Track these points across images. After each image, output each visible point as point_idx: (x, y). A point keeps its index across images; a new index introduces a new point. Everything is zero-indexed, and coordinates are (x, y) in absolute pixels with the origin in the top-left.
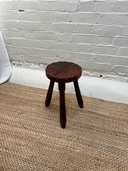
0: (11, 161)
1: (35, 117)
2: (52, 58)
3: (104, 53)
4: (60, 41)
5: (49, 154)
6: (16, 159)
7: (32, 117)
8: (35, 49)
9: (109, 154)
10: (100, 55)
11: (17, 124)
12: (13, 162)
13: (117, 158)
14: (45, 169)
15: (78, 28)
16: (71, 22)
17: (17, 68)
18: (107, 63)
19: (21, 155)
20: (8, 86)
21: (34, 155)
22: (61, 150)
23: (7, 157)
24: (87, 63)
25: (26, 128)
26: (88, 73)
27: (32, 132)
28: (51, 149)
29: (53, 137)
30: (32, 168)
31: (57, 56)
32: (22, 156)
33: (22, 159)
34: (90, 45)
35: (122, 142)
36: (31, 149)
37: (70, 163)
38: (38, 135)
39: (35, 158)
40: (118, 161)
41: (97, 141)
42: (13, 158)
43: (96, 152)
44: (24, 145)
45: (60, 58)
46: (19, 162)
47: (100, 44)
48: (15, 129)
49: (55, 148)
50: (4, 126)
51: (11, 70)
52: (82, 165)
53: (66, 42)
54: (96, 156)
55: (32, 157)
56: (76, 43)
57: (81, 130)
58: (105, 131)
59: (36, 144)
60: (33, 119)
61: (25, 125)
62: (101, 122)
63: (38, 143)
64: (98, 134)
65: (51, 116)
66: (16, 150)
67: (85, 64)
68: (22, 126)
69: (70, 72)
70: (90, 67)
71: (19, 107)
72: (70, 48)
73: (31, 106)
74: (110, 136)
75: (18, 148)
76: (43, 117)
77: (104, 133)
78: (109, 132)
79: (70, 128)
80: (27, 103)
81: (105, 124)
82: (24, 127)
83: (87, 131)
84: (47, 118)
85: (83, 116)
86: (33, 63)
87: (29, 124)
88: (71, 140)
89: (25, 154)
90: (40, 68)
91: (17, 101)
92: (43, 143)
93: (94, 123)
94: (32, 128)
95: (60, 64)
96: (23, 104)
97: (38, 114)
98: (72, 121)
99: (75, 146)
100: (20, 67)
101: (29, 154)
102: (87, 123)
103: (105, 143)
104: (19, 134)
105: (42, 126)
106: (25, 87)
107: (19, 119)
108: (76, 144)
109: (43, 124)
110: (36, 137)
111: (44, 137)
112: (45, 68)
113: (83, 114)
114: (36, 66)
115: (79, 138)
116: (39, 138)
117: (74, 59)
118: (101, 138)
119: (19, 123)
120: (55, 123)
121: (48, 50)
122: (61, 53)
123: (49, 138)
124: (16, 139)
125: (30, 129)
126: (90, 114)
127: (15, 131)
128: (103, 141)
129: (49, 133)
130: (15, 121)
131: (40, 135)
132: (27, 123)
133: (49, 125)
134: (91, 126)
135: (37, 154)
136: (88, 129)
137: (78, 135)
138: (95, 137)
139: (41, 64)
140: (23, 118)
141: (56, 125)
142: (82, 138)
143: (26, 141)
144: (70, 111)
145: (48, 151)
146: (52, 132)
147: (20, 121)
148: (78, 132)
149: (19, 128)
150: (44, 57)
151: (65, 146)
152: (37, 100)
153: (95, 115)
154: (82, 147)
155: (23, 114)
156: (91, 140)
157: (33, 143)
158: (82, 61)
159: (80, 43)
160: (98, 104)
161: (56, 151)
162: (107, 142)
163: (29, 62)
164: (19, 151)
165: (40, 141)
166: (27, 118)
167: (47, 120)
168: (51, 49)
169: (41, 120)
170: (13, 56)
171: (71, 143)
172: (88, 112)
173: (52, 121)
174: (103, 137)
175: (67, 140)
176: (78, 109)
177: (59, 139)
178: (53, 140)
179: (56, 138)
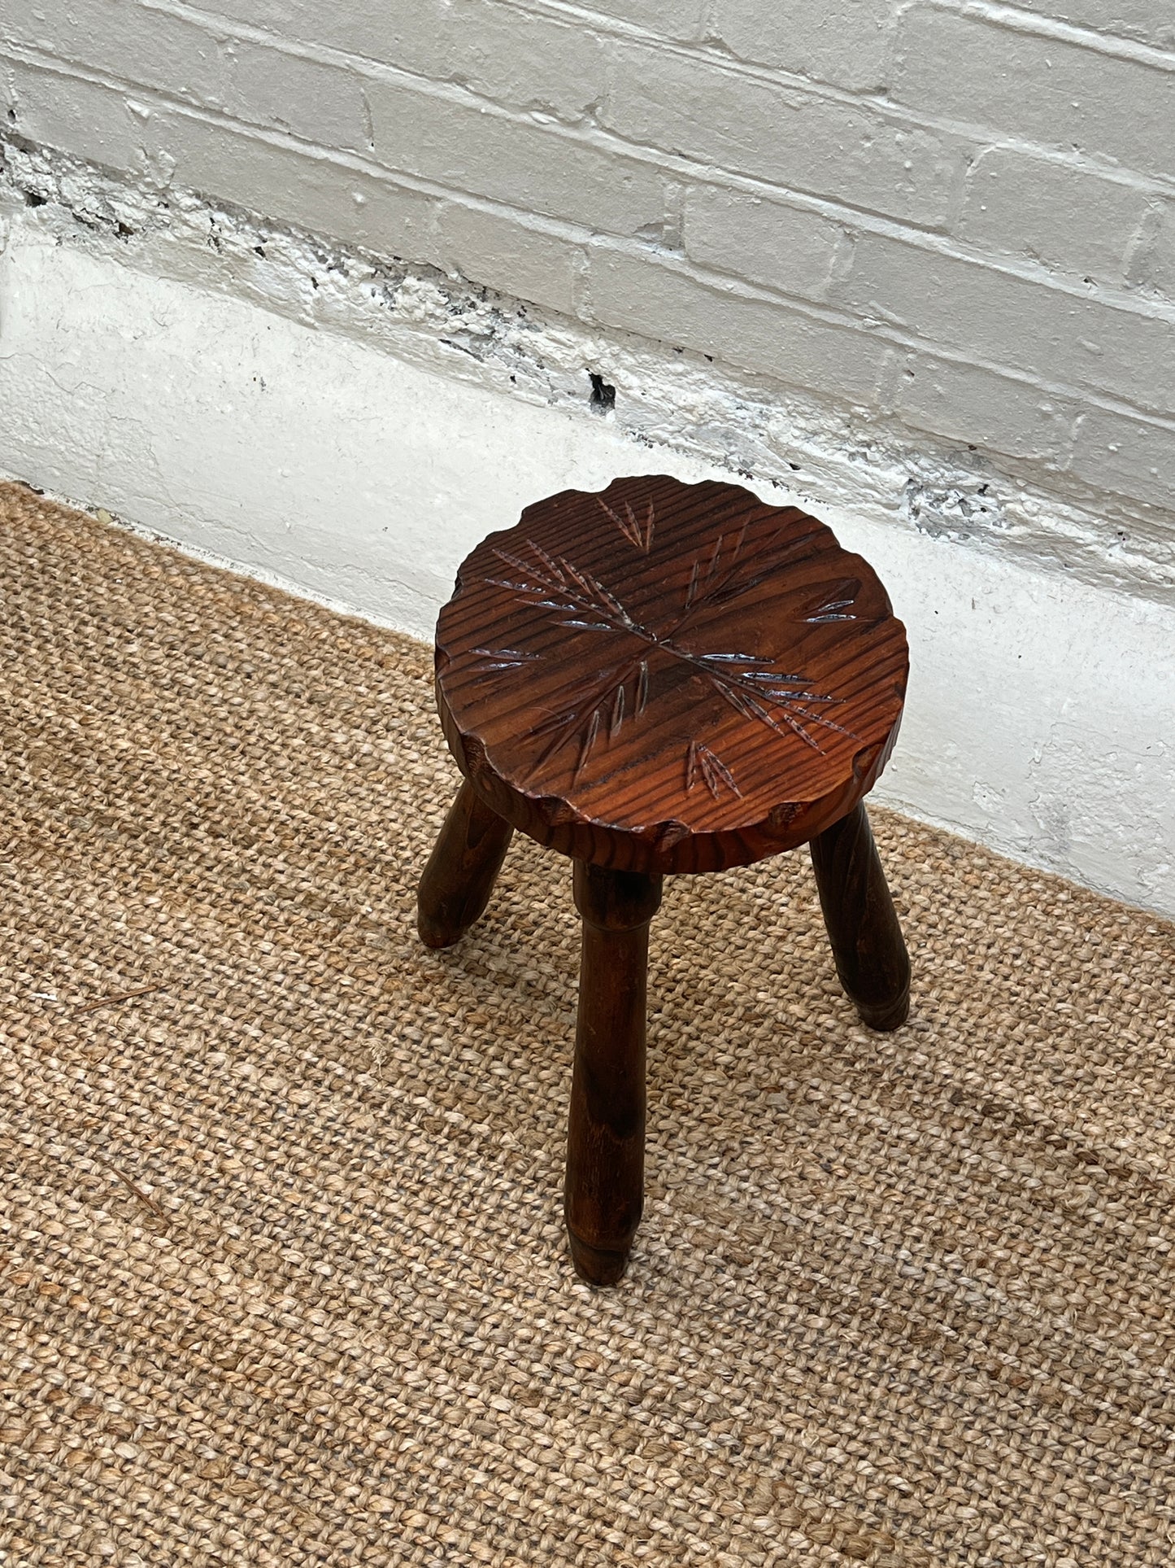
1: (272, 1083)
2: (579, 236)
4: (718, 44)
7: (246, 1068)
8: (348, 70)
11: (56, 1149)
17: (70, 257)
19: (97, 1535)
21: (227, 1555)
22: (523, 1548)
24: (1075, 407)
25: (155, 1214)
26: (1070, 530)
27: (223, 1272)
28: (418, 1519)
29: (465, 1377)
31: (657, 227)
32: (107, 1548)
34: (1142, 184)
36: (204, 1489)
38: (291, 1320)
41: (967, 1513)
44: (134, 1422)
45: (704, 267)
48: (29, 1215)
49: (466, 1513)
53: (803, 81)
56: (942, 124)
57: (801, 1336)
58: (1090, 1400)
59: (265, 1436)
60: (246, 1098)
61: (149, 1176)
62: (1078, 1266)
63: (283, 1420)
64: (1002, 1419)
65: (470, 1095)
66: (38, 1470)
67: (1046, 416)
68: (113, 1177)
69: (737, 726)
70: (1111, 463)
71: (91, 900)
72: (851, 171)
73: (235, 902)
74: (1132, 1475)
75: (63, 1453)
76: (368, 1089)
77: (1073, 1416)
78: (1138, 1421)
79: (672, 1296)
80: (192, 850)
81: (1124, 1302)
82: (133, 1190)
83: (873, 1364)
84: (415, 1108)
85: (875, 1151)
86: (309, 238)
87: (195, 1158)
88: (665, 1449)
89: (137, 1528)
90: (395, 322)
91: (64, 799)
92: (340, 1432)
93: (982, 1264)
94: (234, 1230)
95: (643, 529)
96: (142, 857)
97: (313, 1037)
98: (724, 1204)
99: (692, 1526)
100: (119, 256)
101: (178, 1530)
102: (903, 1254)
103: (1048, 1549)
104: (75, 1283)
105: (346, 1218)
106: (180, 581)
107: (80, 1073)
108: (707, 1507)
109: (362, 1193)
110: (272, 1344)
111: (358, 1366)
112: (463, 341)
113: (878, 1121)
114: (343, 281)
115: (754, 1439)
116: (302, 1359)
117: (891, 316)
118: (1017, 1475)
119: (86, 1135)
120: (504, 1193)
121: (525, 118)
122: (711, 200)
123: (409, 1377)
124: (44, 1338)
125: (206, 1230)
126: (972, 1135)
127: (31, 1234)
128: (1034, 1524)
129: (416, 1318)
130: (29, 1103)
131: (319, 1334)
132: (180, 1152)
133: (436, 1213)
134: (943, 1306)
135: (263, 1545)
136: (892, 1346)
137: (758, 1397)
138: (949, 1459)
139: (410, 281)
140: (125, 1063)
141: (522, 1222)
142: (790, 1436)
143: (156, 1383)
144: (725, 1059)
145: (385, 1539)
146: (451, 1316)
147: (93, 1108)
148: (768, 1362)
149: (81, 1200)
150: (472, 204)
151: (584, 1507)
152: (315, 821)
153: (1022, 1164)
154: (766, 1550)
155: (136, 1013)
156: (897, 1480)
157: (231, 1414)
158: (1006, 364)
159: (1008, 130)
160: (1117, 990)
161: (475, 1546)
162: (1068, 1542)
163: (249, 220)
164: (70, 1485)
165: (305, 1402)
166: (175, 1075)
167: (414, 1143)
168: (575, 125)
169: (345, 1124)
170: (22, 93)
171: (650, 1487)
172: (946, 1096)
173: (471, 1162)
174: (1043, 1473)
175: (621, 1436)
176: (833, 1037)
177: (526, 1412)
178: (452, 1414)
179: (494, 1391)
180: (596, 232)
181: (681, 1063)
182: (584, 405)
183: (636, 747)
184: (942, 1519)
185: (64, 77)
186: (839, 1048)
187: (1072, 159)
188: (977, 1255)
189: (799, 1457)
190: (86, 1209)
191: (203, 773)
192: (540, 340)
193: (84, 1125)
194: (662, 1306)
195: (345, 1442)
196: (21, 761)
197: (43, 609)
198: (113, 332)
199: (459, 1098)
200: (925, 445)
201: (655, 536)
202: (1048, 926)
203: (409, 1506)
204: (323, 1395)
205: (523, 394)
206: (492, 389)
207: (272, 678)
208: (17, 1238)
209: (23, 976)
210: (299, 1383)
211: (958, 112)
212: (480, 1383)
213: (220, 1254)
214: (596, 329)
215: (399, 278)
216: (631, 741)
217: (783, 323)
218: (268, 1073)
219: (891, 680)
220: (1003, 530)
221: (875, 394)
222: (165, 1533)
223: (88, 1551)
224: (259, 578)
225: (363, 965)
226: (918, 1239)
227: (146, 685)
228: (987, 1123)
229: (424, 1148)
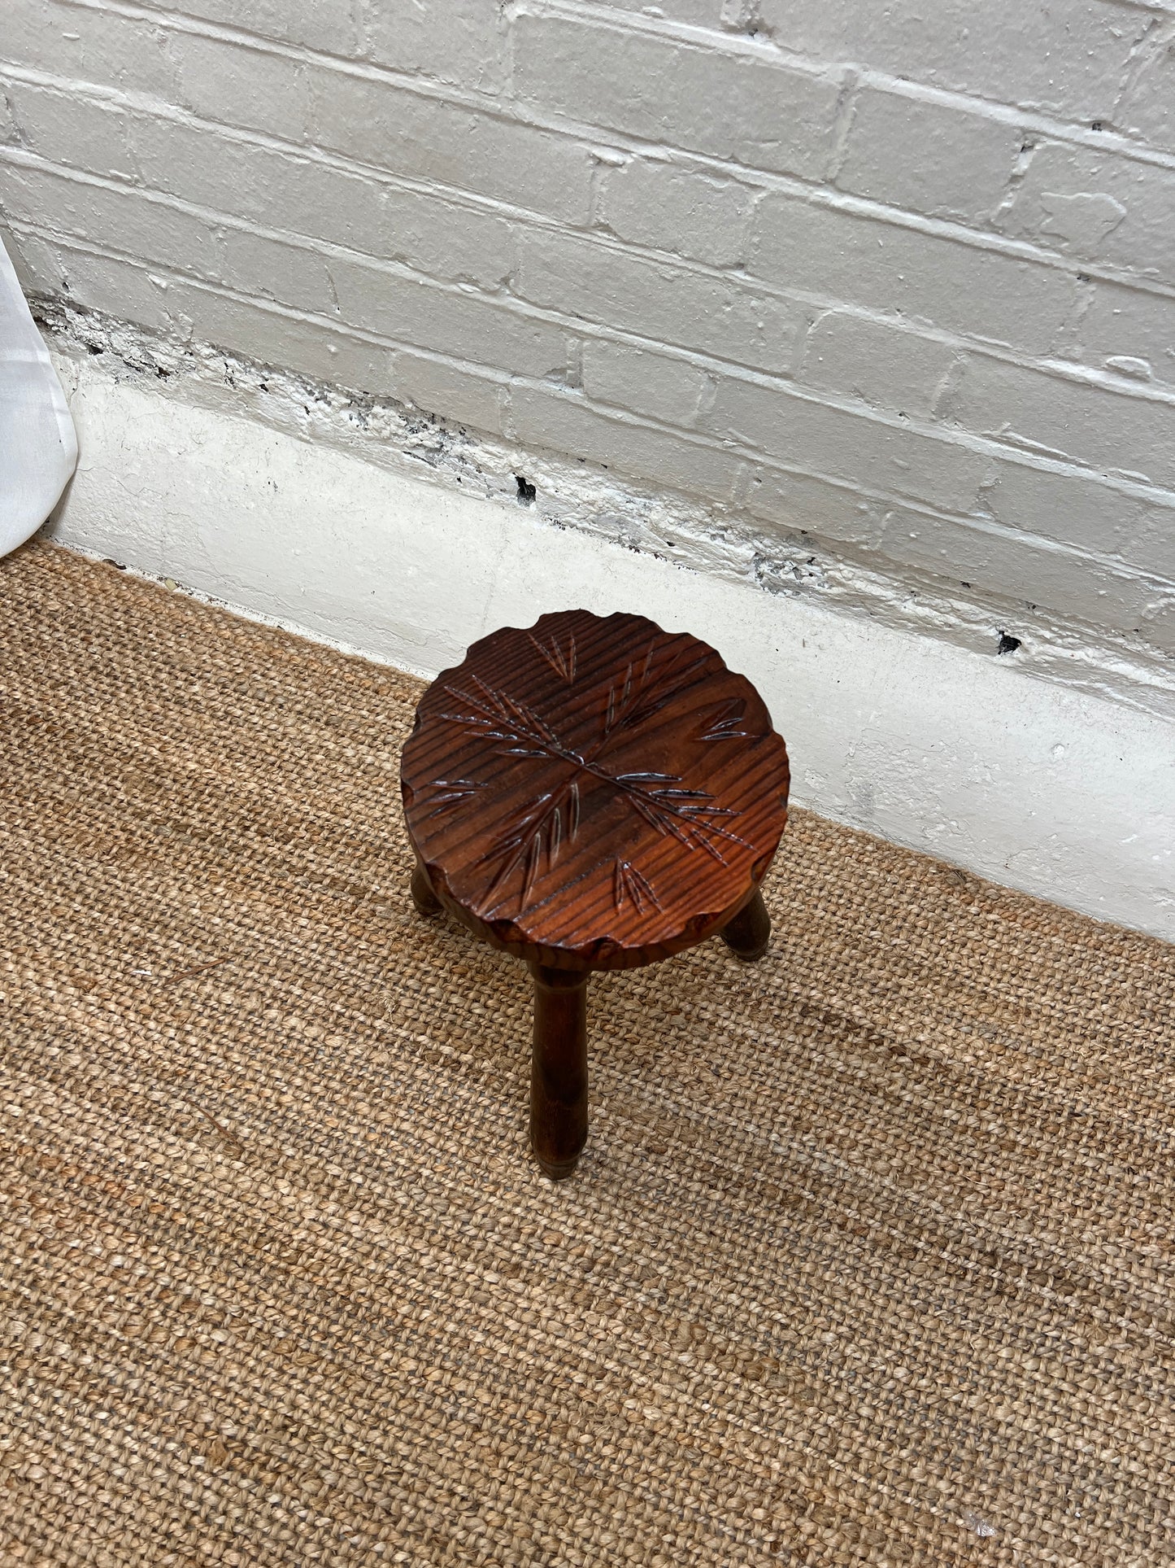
0: (121, 1446)
1: (313, 1031)
2: (502, 377)
3: (1097, 459)
4: (606, 228)
5: (421, 1419)
6: (159, 1433)
7: (293, 1021)
8: (314, 251)
9: (901, 1461)
10: (1045, 463)
11: (156, 1095)
12: (135, 1459)
13: (951, 1503)
14: (379, 1547)
15: (845, 124)
16: (770, 32)
17: (126, 392)
18: (1100, 557)
19: (200, 1406)
20: (54, 605)
21: (297, 1415)
22: (513, 1392)
23: (91, 1416)
24: (886, 506)
25: (231, 1141)
26: (876, 591)
27: (284, 1186)
28: (436, 1374)
29: (465, 1258)
30: (284, 1526)
31: (562, 371)
32: (207, 1417)
33: (203, 1446)
34: (953, 341)
35: (1029, 1365)
36: (278, 1362)
37: (573, 1509)
38: (335, 1222)
39: (305, 1440)
40: (957, 1528)
41: (829, 1337)
42: (134, 1422)
43: (801, 1436)
45: (600, 401)
46: (183, 1469)
47: (1075, 361)
48: (139, 1150)
49: (471, 1367)
50: (49, 1098)
51: (62, 422)
52: (668, 1538)
53: (675, 258)
54: (792, 1471)
55: (285, 1428)
56: (789, 292)
57: (705, 1206)
58: (910, 1240)
59: (321, 1316)
60: (294, 1044)
61: (226, 1111)
62: (897, 1136)
63: (334, 1301)
64: (850, 1261)
65: (457, 1031)
66: (154, 1357)
67: (863, 512)
68: (199, 1115)
69: (654, 843)
70: (911, 546)
71: (174, 893)
72: (714, 330)
73: (279, 887)
74: (943, 1298)
75: (172, 1341)
76: (383, 1032)
77: (899, 1255)
78: (945, 1255)
79: (611, 1181)
80: (245, 847)
81: (930, 1163)
82: (215, 1125)
83: (757, 1225)
84: (418, 1044)
85: (749, 1056)
86: (298, 377)
87: (258, 1095)
88: (613, 1303)
89: (230, 1397)
90: (369, 439)
91: (150, 812)
92: (376, 1307)
93: (829, 1141)
94: (290, 1152)
95: (567, 660)
96: (209, 855)
97: (341, 992)
98: (645, 1106)
99: (634, 1364)
100: (162, 391)
101: (260, 1398)
102: (774, 1137)
103: (887, 1361)
104: (175, 1202)
105: (372, 1137)
106: (227, 634)
107: (171, 1032)
108: (644, 1348)
109: (384, 1116)
110: (322, 1242)
111: (386, 1255)
112: (421, 453)
113: (751, 1032)
114: (328, 409)
115: (675, 1291)
116: (345, 1252)
117: (745, 438)
118: (862, 1304)
119: (179, 1081)
120: (486, 1108)
121: (454, 288)
122: (603, 351)
123: (425, 1261)
124: (154, 1249)
125: (270, 1154)
126: (817, 1040)
127: (141, 1165)
128: (876, 1341)
129: (426, 1213)
130: (135, 1058)
131: (356, 1231)
132: (248, 1091)
133: (437, 1127)
134: (804, 1176)
135: (323, 1404)
136: (770, 1210)
137: (677, 1257)
138: (814, 1295)
139: (377, 409)
140: (205, 1022)
141: (500, 1131)
142: (700, 1286)
143: (239, 1279)
144: (639, 990)
145: (413, 1391)
146: (452, 1209)
147: (182, 1060)
148: (682, 1229)
149: (177, 1134)
150: (418, 353)
151: (557, 1355)
152: (335, 819)
153: (854, 1061)
154: (687, 1379)
155: (210, 981)
156: (779, 1316)
157: (296, 1299)
158: (833, 474)
159: (845, 299)
160: (911, 918)
161: (479, 1392)
162: (901, 1355)
163: (253, 364)
164: (178, 1367)
165: (349, 1286)
166: (241, 1029)
167: (418, 1072)
168: (494, 293)
169: (368, 1060)
170: (70, 269)
171: (602, 1336)
172: (797, 1009)
173: (460, 1084)
174: (880, 1302)
175: (580, 1297)
176: (715, 968)
177: (511, 1283)
178: (457, 1288)
179: (487, 1267)
180: (515, 374)
181: (608, 996)
182: (513, 499)
183: (572, 867)
184: (813, 1343)
185: (98, 257)
186: (720, 976)
187: (895, 321)
188: (825, 1134)
189: (708, 1302)
190: (181, 1141)
191: (251, 786)
192: (477, 452)
193: (176, 1074)
194: (605, 1190)
195: (379, 1316)
196: (117, 783)
197: (129, 661)
198: (163, 449)
199: (449, 1034)
200: (768, 530)
201: (577, 666)
202: (860, 871)
203: (429, 1364)
204: (360, 1281)
205: (467, 491)
206: (444, 487)
207: (299, 707)
208: (131, 1168)
209: (127, 957)
210: (343, 1271)
211: (803, 283)
212: (476, 1261)
213: (280, 1172)
214: (519, 445)
215: (368, 407)
216: (568, 862)
217: (661, 443)
218: (310, 1024)
219: (777, 792)
220: (826, 589)
221: (731, 495)
222: (249, 1401)
223: (194, 1420)
224: (286, 629)
225: (375, 932)
226: (783, 1124)
227: (206, 717)
228: (828, 1029)
229: (426, 1076)
